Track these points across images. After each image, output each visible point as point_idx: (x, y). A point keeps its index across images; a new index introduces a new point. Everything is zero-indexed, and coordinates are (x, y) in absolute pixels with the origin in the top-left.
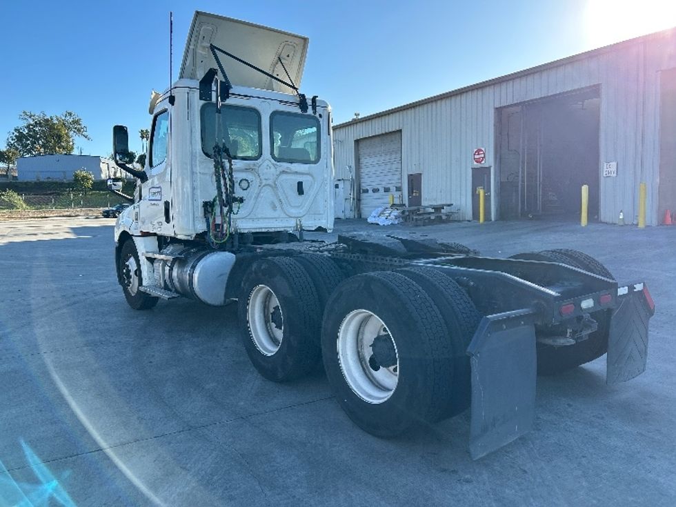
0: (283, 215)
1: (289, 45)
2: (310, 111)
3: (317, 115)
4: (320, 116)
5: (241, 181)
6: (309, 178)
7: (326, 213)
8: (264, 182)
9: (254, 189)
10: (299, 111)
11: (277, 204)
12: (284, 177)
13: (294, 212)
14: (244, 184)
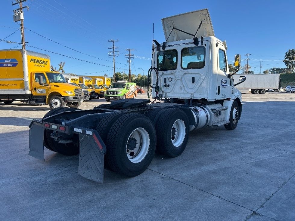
0: (185, 92)
1: (202, 15)
2: (200, 44)
3: (204, 45)
4: (205, 45)
5: (169, 78)
6: (198, 75)
7: (207, 92)
8: (177, 79)
9: (173, 82)
10: (195, 45)
11: (183, 87)
12: (186, 76)
13: (190, 91)
14: (170, 80)
